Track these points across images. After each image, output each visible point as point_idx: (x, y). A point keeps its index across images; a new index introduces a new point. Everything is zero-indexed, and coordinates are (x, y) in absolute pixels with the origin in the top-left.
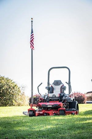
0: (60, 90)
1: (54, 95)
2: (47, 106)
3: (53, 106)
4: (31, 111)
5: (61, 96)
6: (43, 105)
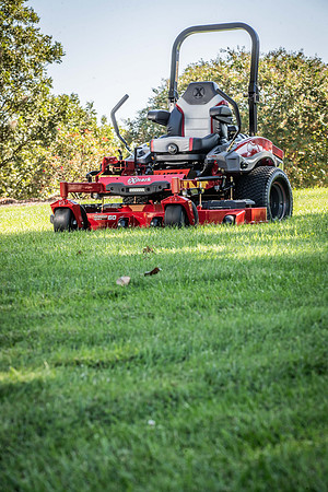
1: (171, 144)
2: (128, 189)
3: (148, 189)
4: (62, 209)
5: (202, 149)
6: (113, 187)
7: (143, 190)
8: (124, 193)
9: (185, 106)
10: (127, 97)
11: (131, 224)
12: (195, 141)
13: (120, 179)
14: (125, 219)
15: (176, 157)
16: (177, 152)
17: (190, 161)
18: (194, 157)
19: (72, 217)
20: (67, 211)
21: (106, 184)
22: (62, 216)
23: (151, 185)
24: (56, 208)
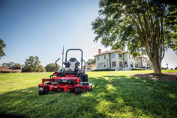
0: (75, 65)
2: (62, 81)
3: (68, 81)
4: (42, 86)
5: (76, 70)
6: (58, 80)
7: (66, 81)
8: (61, 82)
9: (70, 62)
10: (59, 59)
11: (62, 90)
12: (75, 69)
13: (59, 78)
14: (60, 89)
15: (70, 72)
16: (71, 71)
17: (74, 73)
19: (45, 88)
20: (44, 87)
21: (55, 79)
22: (41, 89)
23: (69, 80)
24: (40, 86)
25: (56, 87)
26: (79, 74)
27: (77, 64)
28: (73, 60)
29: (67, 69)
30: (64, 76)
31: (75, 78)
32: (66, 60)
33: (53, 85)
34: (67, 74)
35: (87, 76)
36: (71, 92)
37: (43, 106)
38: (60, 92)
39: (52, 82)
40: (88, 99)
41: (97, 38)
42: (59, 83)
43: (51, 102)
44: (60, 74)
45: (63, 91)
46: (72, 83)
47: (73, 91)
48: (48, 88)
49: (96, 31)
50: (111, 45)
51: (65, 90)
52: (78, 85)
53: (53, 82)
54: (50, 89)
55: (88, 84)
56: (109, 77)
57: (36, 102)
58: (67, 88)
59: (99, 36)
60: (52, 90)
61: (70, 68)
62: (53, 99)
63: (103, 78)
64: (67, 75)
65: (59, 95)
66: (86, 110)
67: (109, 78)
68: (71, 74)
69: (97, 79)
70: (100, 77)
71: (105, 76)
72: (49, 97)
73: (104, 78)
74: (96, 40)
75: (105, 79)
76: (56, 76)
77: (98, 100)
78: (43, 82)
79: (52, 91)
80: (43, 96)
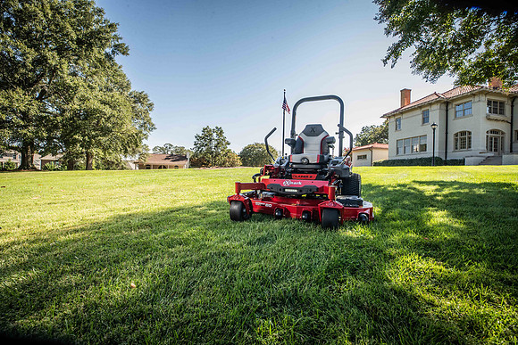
0: (318, 147)
1: (304, 158)
2: (284, 189)
3: (301, 191)
4: (236, 201)
5: (324, 161)
6: (273, 186)
7: (296, 191)
8: (282, 192)
9: (304, 138)
10: (275, 129)
11: (285, 214)
12: (321, 157)
13: (277, 181)
14: (281, 210)
15: (306, 166)
16: (309, 164)
17: (316, 169)
18: (318, 167)
19: (243, 206)
21: (266, 184)
22: (235, 207)
23: (303, 188)
24: (231, 200)
25: (269, 205)
26: (333, 173)
27: (327, 143)
28: (313, 130)
29: (296, 158)
30: (289, 177)
31: (319, 184)
32: (293, 133)
33: (263, 200)
34: (296, 171)
35: (356, 179)
36: (308, 220)
37: (241, 246)
38: (279, 218)
39: (259, 192)
40: (358, 245)
41: (395, 52)
42: (277, 194)
43: (259, 239)
44: (278, 173)
45: (288, 216)
46: (313, 197)
47: (313, 218)
48: (251, 206)
49: (393, 24)
50: (457, 67)
51: (294, 215)
52: (329, 204)
53: (261, 192)
54: (255, 210)
55: (360, 203)
56: (437, 187)
57: (226, 235)
58: (298, 210)
59: (406, 41)
60: (260, 212)
61: (305, 154)
62: (264, 233)
63: (414, 189)
64: (298, 175)
65: (277, 224)
66: (353, 272)
67: (436, 190)
68: (309, 172)
69: (390, 189)
70: (404, 186)
71: (420, 183)
72: (254, 229)
73: (417, 186)
74: (392, 58)
75: (421, 192)
76: (268, 177)
77: (393, 251)
78: (238, 192)
79: (260, 215)
80: (239, 224)
